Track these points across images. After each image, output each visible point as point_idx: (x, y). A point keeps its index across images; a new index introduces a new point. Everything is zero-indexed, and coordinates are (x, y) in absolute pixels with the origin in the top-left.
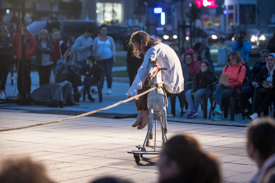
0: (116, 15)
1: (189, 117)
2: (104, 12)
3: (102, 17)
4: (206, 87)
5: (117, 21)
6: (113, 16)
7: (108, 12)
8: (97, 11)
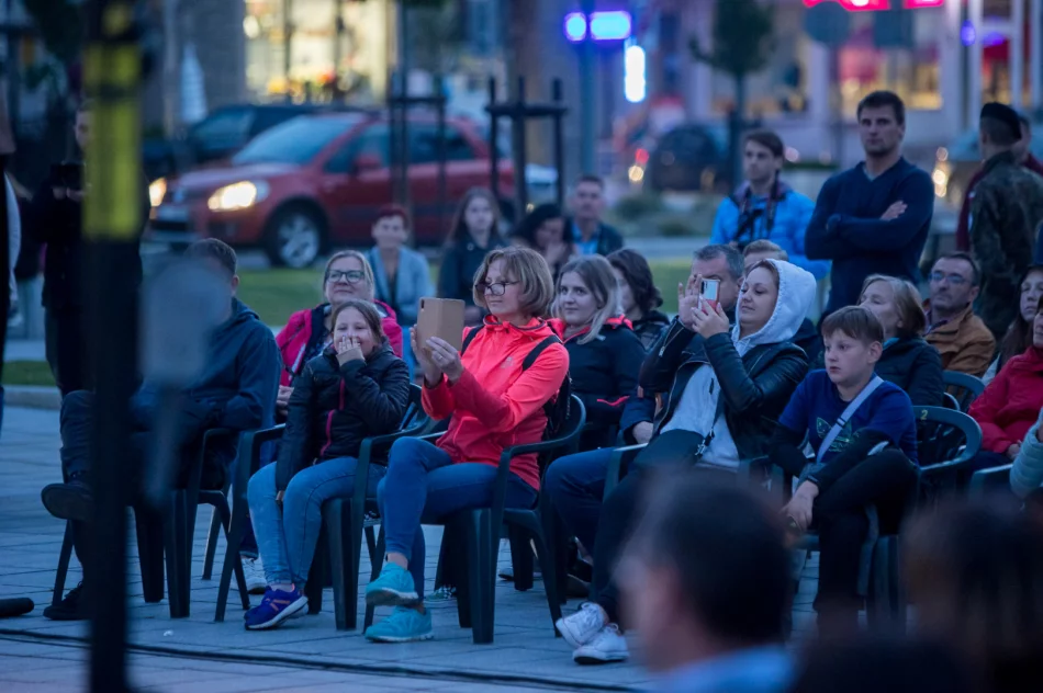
0: (355, 49)
1: (251, 627)
2: (289, 30)
3: (279, 56)
4: (355, 453)
5: (361, 82)
6: (337, 56)
7: (310, 33)
8: (250, 27)
